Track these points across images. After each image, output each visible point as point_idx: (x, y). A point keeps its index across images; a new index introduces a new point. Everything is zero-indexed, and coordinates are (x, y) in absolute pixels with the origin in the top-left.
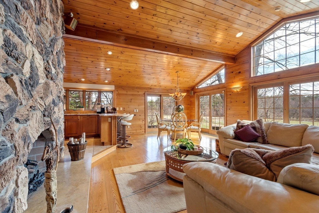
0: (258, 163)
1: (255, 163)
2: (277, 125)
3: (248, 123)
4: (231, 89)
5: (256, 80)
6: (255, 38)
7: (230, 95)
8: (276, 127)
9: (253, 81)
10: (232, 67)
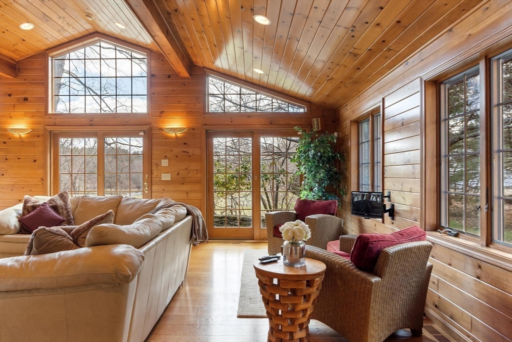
0: (65, 239)
1: (62, 240)
2: (87, 200)
3: (44, 200)
4: (6, 130)
5: (58, 121)
6: (56, 44)
7: (5, 143)
8: (87, 203)
9: (52, 121)
10: (10, 84)
